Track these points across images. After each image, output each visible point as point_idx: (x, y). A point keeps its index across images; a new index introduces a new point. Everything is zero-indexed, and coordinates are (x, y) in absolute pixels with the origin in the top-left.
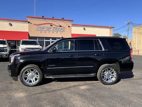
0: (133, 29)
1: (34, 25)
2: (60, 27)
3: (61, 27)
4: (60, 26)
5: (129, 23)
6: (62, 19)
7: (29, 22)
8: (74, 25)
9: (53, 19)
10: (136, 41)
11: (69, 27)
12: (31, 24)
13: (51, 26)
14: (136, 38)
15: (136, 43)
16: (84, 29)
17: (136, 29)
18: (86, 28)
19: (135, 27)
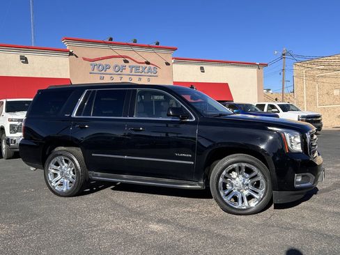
0: (294, 68)
1: (85, 59)
2: (146, 65)
3: (148, 66)
4: (148, 63)
5: (284, 55)
7: (71, 54)
8: (179, 60)
9: (134, 45)
10: (303, 97)
11: (168, 64)
12: (77, 57)
13: (126, 62)
14: (302, 89)
15: (303, 102)
16: (202, 69)
17: (302, 68)
18: (205, 67)
19: (298, 64)
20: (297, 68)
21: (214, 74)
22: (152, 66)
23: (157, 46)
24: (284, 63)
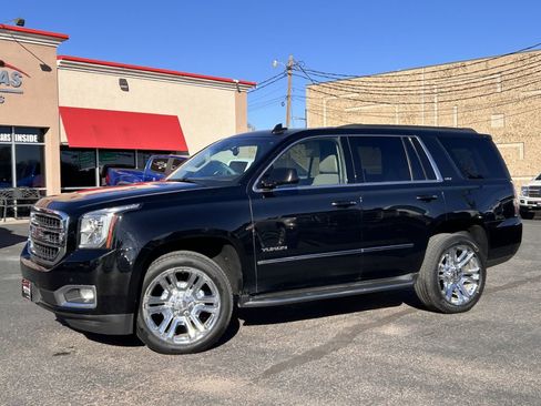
0: (308, 93)
5: (289, 68)
6: (14, 24)
8: (71, 61)
11: (46, 68)
16: (123, 83)
17: (322, 96)
18: (131, 81)
19: (314, 87)
20: (313, 95)
21: (147, 96)
22: (10, 71)
23: (20, 29)
24: (289, 84)
